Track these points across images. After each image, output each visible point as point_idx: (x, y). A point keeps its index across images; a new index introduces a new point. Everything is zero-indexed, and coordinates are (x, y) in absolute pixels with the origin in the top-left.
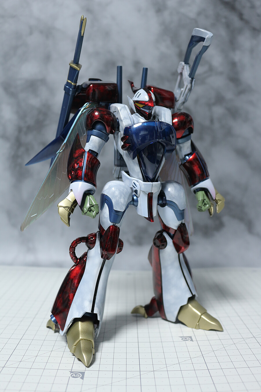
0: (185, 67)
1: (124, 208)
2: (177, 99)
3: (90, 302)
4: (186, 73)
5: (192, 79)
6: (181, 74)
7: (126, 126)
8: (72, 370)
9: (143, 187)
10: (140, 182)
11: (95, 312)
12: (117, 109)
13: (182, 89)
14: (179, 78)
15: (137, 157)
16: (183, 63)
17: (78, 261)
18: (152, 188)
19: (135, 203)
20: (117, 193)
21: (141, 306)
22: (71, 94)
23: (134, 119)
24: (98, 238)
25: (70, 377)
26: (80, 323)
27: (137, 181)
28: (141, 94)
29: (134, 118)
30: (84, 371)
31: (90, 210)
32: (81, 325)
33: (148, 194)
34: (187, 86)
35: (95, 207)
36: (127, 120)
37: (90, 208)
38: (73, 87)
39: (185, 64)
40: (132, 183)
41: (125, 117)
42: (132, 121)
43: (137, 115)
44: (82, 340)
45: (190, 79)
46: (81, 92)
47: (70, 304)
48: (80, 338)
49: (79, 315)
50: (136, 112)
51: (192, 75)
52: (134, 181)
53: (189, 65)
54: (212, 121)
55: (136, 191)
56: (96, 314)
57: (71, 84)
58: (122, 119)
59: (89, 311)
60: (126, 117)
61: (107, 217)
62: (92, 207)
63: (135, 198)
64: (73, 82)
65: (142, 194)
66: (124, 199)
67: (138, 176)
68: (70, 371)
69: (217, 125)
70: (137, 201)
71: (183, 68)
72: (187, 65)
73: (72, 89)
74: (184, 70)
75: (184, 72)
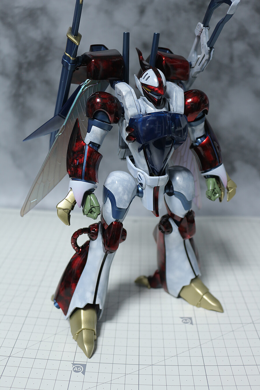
1: (127, 205)
2: (193, 66)
3: (92, 293)
4: (205, 38)
5: (211, 48)
6: (199, 37)
8: (74, 361)
9: (149, 181)
10: (146, 176)
11: (97, 303)
13: (199, 56)
14: (196, 40)
15: (143, 150)
16: (202, 25)
17: (81, 250)
18: (159, 182)
19: (140, 195)
20: (120, 189)
21: (145, 277)
23: (141, 106)
24: (101, 231)
25: (72, 371)
26: (82, 311)
27: (143, 174)
28: (149, 77)
29: (141, 104)
30: (85, 363)
31: (91, 211)
32: (84, 314)
33: (154, 188)
34: (204, 56)
35: (96, 209)
36: (133, 109)
37: (91, 209)
38: (71, 62)
39: (204, 26)
40: (137, 175)
41: (130, 105)
42: (139, 109)
44: (84, 329)
45: (209, 49)
46: (82, 64)
47: (73, 293)
48: (83, 327)
49: (82, 306)
50: (143, 95)
51: (211, 44)
52: (139, 173)
54: (231, 59)
55: (141, 184)
56: (98, 305)
58: (127, 107)
59: (91, 302)
60: (132, 104)
61: (109, 212)
62: (93, 207)
63: (140, 189)
64: (72, 56)
65: (147, 187)
66: (128, 195)
67: (144, 168)
68: (73, 362)
69: (236, 64)
70: (142, 193)
71: (201, 31)
72: (207, 28)
73: (71, 64)
74: (202, 34)
75: (201, 36)
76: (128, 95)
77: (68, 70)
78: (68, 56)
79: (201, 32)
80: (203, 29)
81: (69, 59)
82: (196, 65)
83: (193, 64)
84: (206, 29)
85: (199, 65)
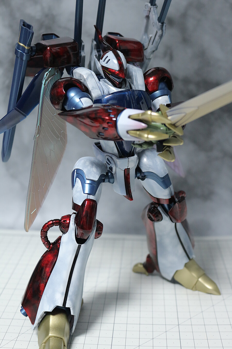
0: (152, 9)
4: (154, 16)
5: (163, 24)
6: (148, 17)
7: (95, 97)
9: (118, 163)
11: (67, 306)
12: (83, 77)
13: (151, 36)
16: (149, 5)
17: (51, 246)
18: (128, 163)
22: (24, 59)
23: (103, 87)
26: (51, 317)
28: (110, 60)
29: (103, 86)
32: (52, 320)
33: (124, 170)
34: (157, 33)
36: (96, 90)
38: (26, 51)
39: (152, 5)
40: (106, 160)
41: (93, 87)
42: (102, 90)
43: (105, 82)
44: (51, 337)
45: (160, 24)
46: (36, 54)
47: (41, 296)
48: (50, 335)
49: (50, 309)
50: (104, 77)
51: (162, 19)
52: (107, 157)
53: (156, 6)
55: (111, 168)
56: (69, 309)
57: (25, 48)
59: (61, 304)
60: (95, 86)
64: (27, 45)
67: (113, 150)
71: (149, 10)
72: (154, 6)
73: (26, 53)
74: (150, 13)
75: (151, 16)
76: (90, 78)
77: (23, 60)
78: (22, 47)
79: (150, 12)
80: (151, 8)
81: (23, 49)
82: (148, 46)
83: (146, 45)
84: (155, 8)
85: (152, 44)
